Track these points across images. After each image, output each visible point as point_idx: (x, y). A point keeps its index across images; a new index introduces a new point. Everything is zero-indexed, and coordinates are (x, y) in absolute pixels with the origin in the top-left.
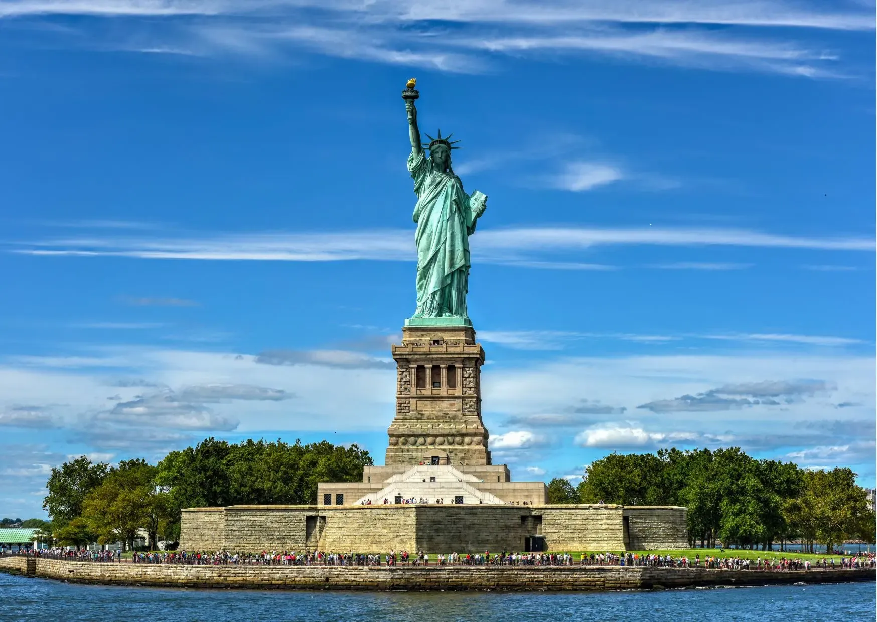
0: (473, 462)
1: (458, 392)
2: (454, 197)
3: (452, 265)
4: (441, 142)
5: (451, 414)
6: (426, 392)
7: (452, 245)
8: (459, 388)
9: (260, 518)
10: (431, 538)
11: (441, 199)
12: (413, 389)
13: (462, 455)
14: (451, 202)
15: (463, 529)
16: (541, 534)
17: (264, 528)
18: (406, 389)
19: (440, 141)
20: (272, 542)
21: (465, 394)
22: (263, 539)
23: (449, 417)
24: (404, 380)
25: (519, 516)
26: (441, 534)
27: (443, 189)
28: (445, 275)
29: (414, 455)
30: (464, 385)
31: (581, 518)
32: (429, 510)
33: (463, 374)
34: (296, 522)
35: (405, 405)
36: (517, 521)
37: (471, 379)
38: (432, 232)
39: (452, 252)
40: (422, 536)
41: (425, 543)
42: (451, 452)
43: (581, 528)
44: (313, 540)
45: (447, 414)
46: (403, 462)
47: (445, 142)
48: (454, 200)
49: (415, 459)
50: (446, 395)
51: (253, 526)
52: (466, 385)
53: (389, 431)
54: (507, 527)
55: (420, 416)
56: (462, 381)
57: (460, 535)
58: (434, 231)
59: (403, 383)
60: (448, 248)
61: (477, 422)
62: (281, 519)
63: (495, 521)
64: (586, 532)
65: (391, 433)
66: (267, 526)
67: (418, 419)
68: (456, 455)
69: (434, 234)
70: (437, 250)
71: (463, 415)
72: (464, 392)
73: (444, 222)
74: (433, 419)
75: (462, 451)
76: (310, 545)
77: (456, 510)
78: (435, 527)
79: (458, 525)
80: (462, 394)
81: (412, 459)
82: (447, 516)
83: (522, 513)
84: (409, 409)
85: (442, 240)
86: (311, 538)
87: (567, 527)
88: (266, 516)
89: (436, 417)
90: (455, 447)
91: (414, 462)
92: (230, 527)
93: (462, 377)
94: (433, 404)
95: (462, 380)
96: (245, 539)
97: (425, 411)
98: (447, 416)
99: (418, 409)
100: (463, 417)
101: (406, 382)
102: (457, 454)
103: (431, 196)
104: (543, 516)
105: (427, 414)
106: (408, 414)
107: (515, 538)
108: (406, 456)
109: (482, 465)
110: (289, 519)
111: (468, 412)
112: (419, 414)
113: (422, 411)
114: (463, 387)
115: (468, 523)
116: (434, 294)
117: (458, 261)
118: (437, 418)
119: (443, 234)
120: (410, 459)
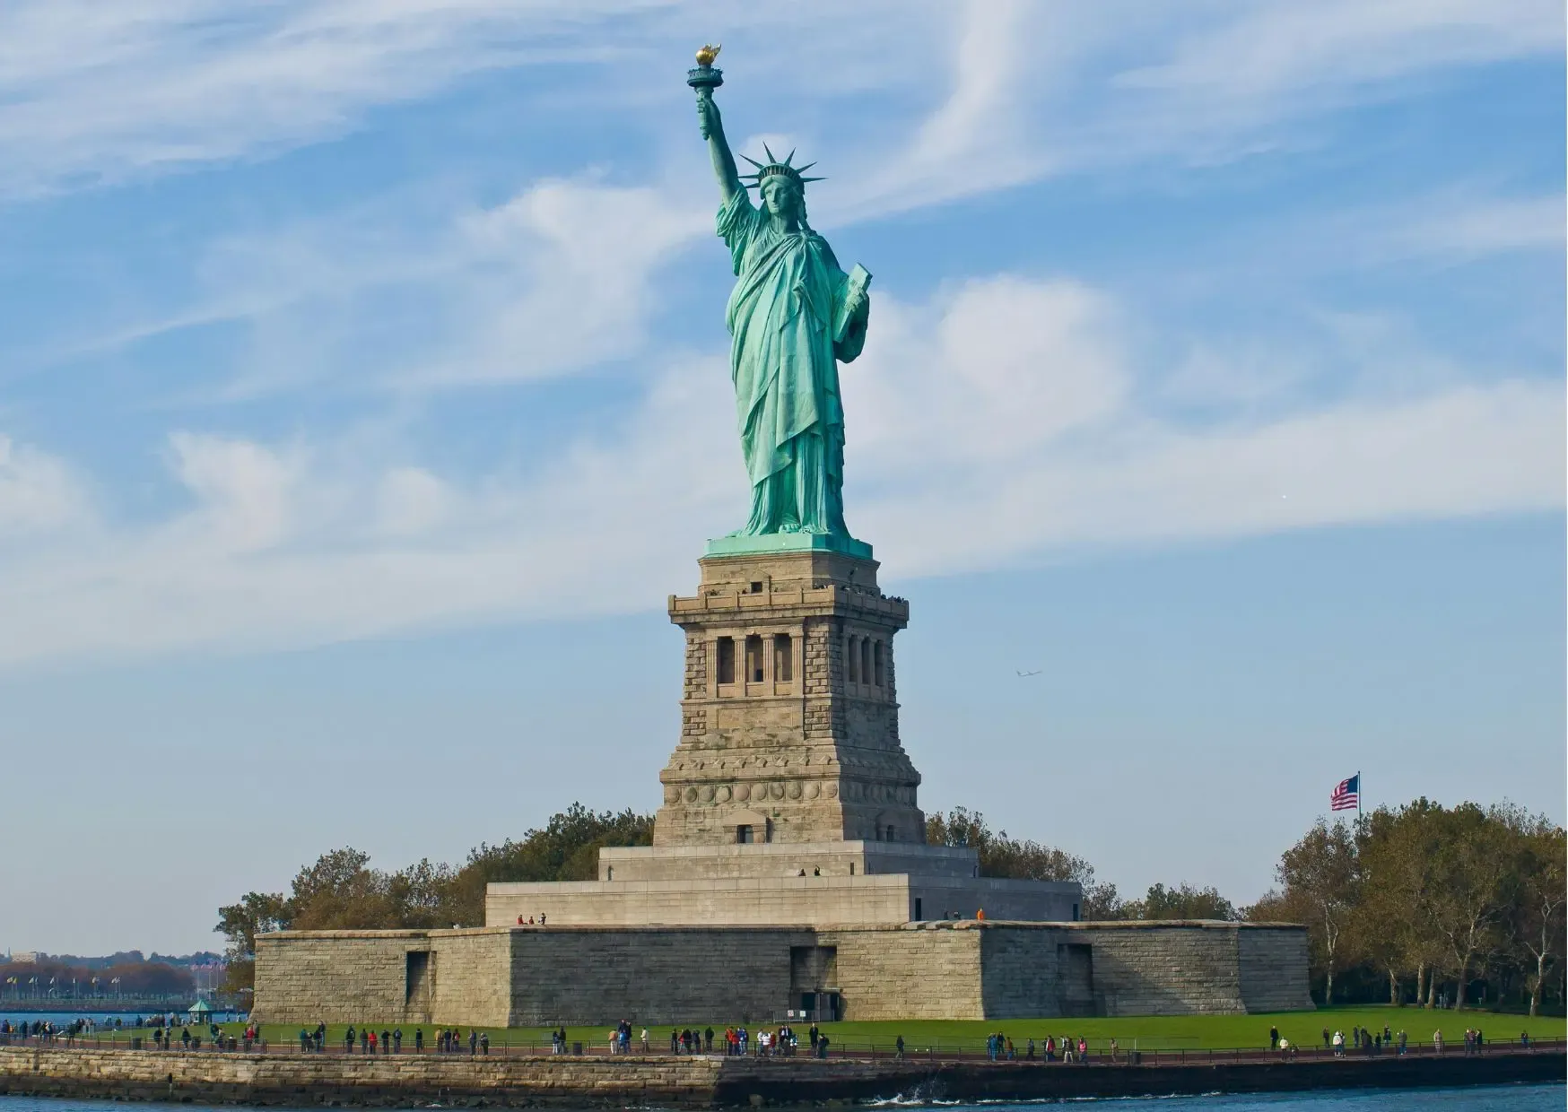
0: (819, 834)
1: (795, 688)
2: (798, 282)
3: (789, 425)
4: (776, 169)
5: (783, 735)
6: (735, 690)
7: (790, 383)
8: (797, 680)
9: (324, 954)
10: (549, 997)
11: (771, 286)
12: (712, 686)
13: (795, 820)
14: (790, 294)
15: (633, 975)
16: (835, 984)
17: (328, 974)
18: (698, 686)
19: (773, 167)
20: (342, 1003)
21: (810, 692)
22: (327, 998)
23: (778, 742)
24: (696, 668)
25: (785, 948)
26: (575, 987)
27: (777, 266)
28: (777, 445)
29: (708, 823)
30: (808, 675)
31: (907, 951)
32: (545, 938)
33: (805, 651)
34: (387, 964)
35: (698, 720)
36: (784, 958)
37: (821, 661)
38: (753, 359)
39: (790, 399)
40: (527, 991)
41: (535, 1004)
42: (778, 815)
43: (905, 973)
44: (420, 998)
45: (774, 736)
46: (687, 837)
47: (785, 170)
48: (797, 289)
49: (710, 830)
50: (773, 697)
51: (309, 972)
52: (811, 673)
53: (661, 774)
54: (754, 973)
55: (722, 742)
56: (804, 666)
57: (625, 989)
58: (756, 356)
59: (693, 674)
60: (781, 390)
61: (829, 751)
62: (360, 958)
63: (720, 959)
64: (916, 979)
65: (666, 777)
66: (335, 972)
67: (719, 748)
68: (786, 820)
69: (756, 362)
70: (763, 393)
71: (806, 737)
72: (807, 690)
73: (775, 336)
74: (748, 747)
75: (797, 812)
76: (415, 1009)
77: (618, 938)
78: (562, 972)
79: (619, 969)
80: (804, 693)
81: (704, 830)
82: (593, 950)
83: (797, 941)
84: (704, 728)
85: (771, 374)
86: (418, 995)
87: (881, 970)
88: (332, 952)
89: (754, 742)
90: (786, 805)
91: (706, 836)
92: (267, 973)
93: (805, 658)
94: (749, 716)
95: (804, 662)
96: (293, 998)
97: (733, 730)
98: (775, 740)
99: (720, 727)
100: (805, 742)
101: (698, 672)
102: (789, 818)
103: (751, 284)
104: (838, 948)
105: (736, 736)
106: (702, 738)
107: (773, 993)
108: (692, 827)
109: (836, 840)
110: (375, 957)
111: (816, 730)
112: (722, 736)
113: (727, 731)
114: (805, 679)
115: (646, 964)
116: (761, 484)
117: (803, 415)
118: (756, 744)
119: (772, 361)
120: (700, 830)
